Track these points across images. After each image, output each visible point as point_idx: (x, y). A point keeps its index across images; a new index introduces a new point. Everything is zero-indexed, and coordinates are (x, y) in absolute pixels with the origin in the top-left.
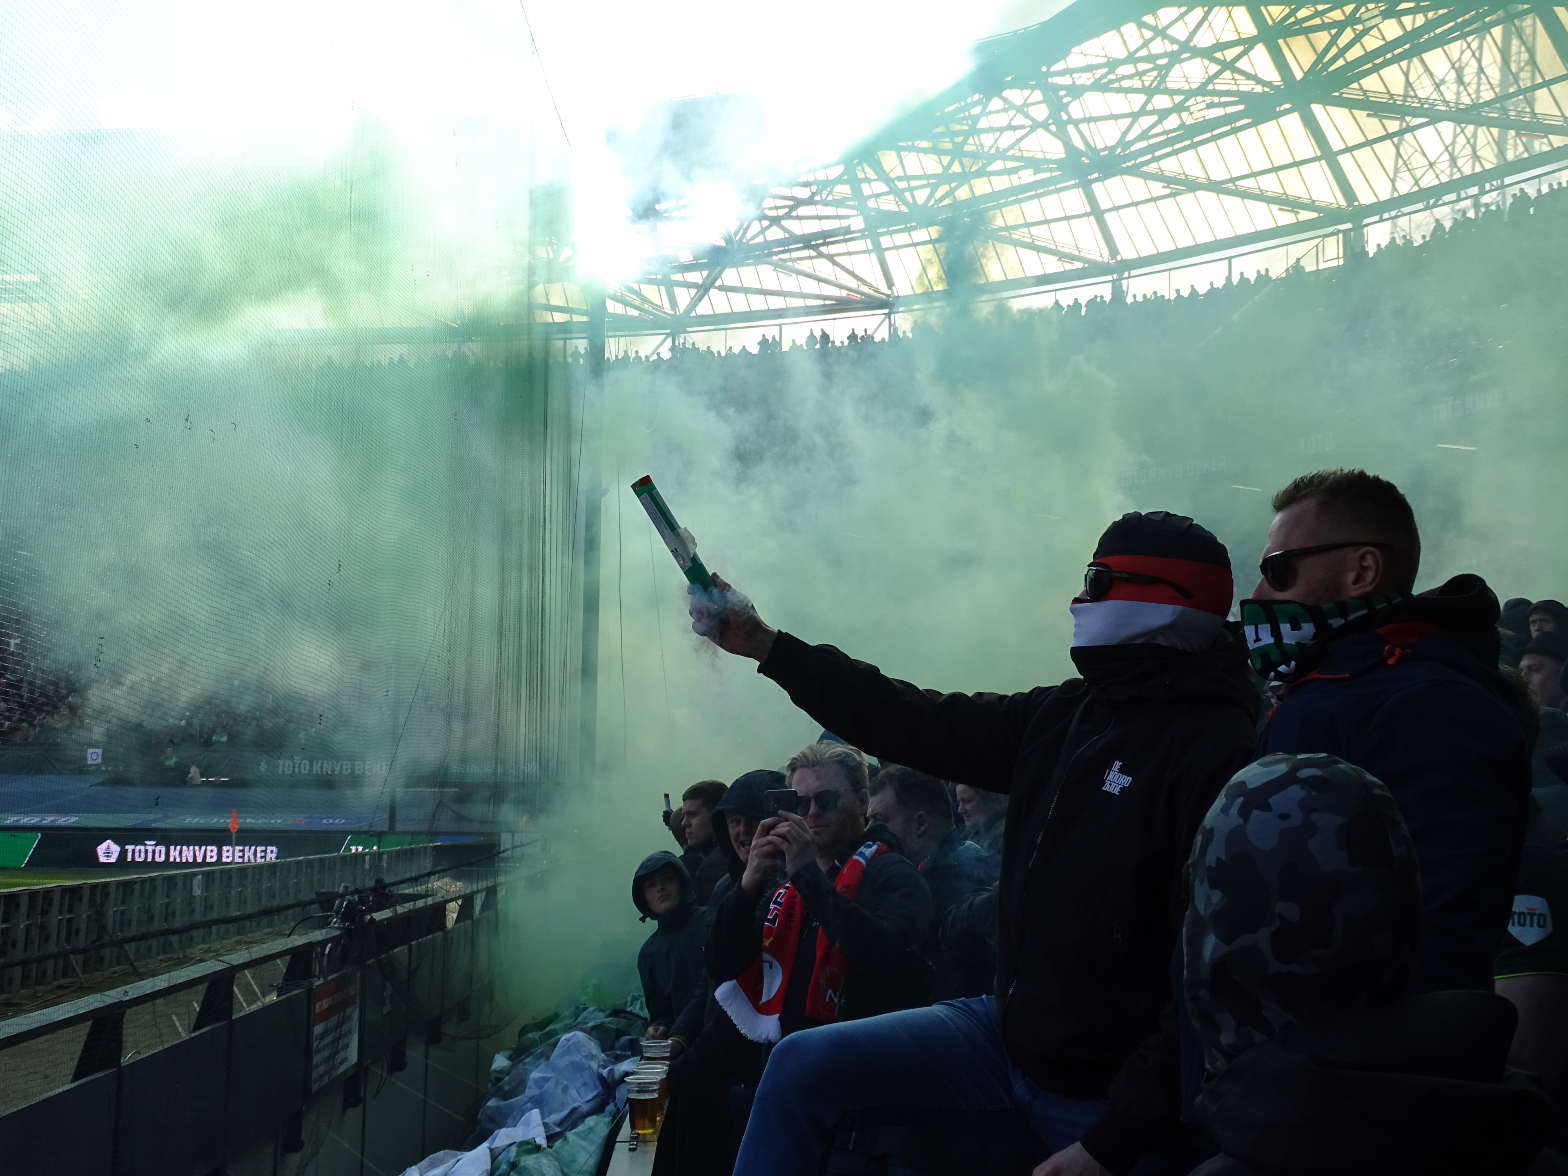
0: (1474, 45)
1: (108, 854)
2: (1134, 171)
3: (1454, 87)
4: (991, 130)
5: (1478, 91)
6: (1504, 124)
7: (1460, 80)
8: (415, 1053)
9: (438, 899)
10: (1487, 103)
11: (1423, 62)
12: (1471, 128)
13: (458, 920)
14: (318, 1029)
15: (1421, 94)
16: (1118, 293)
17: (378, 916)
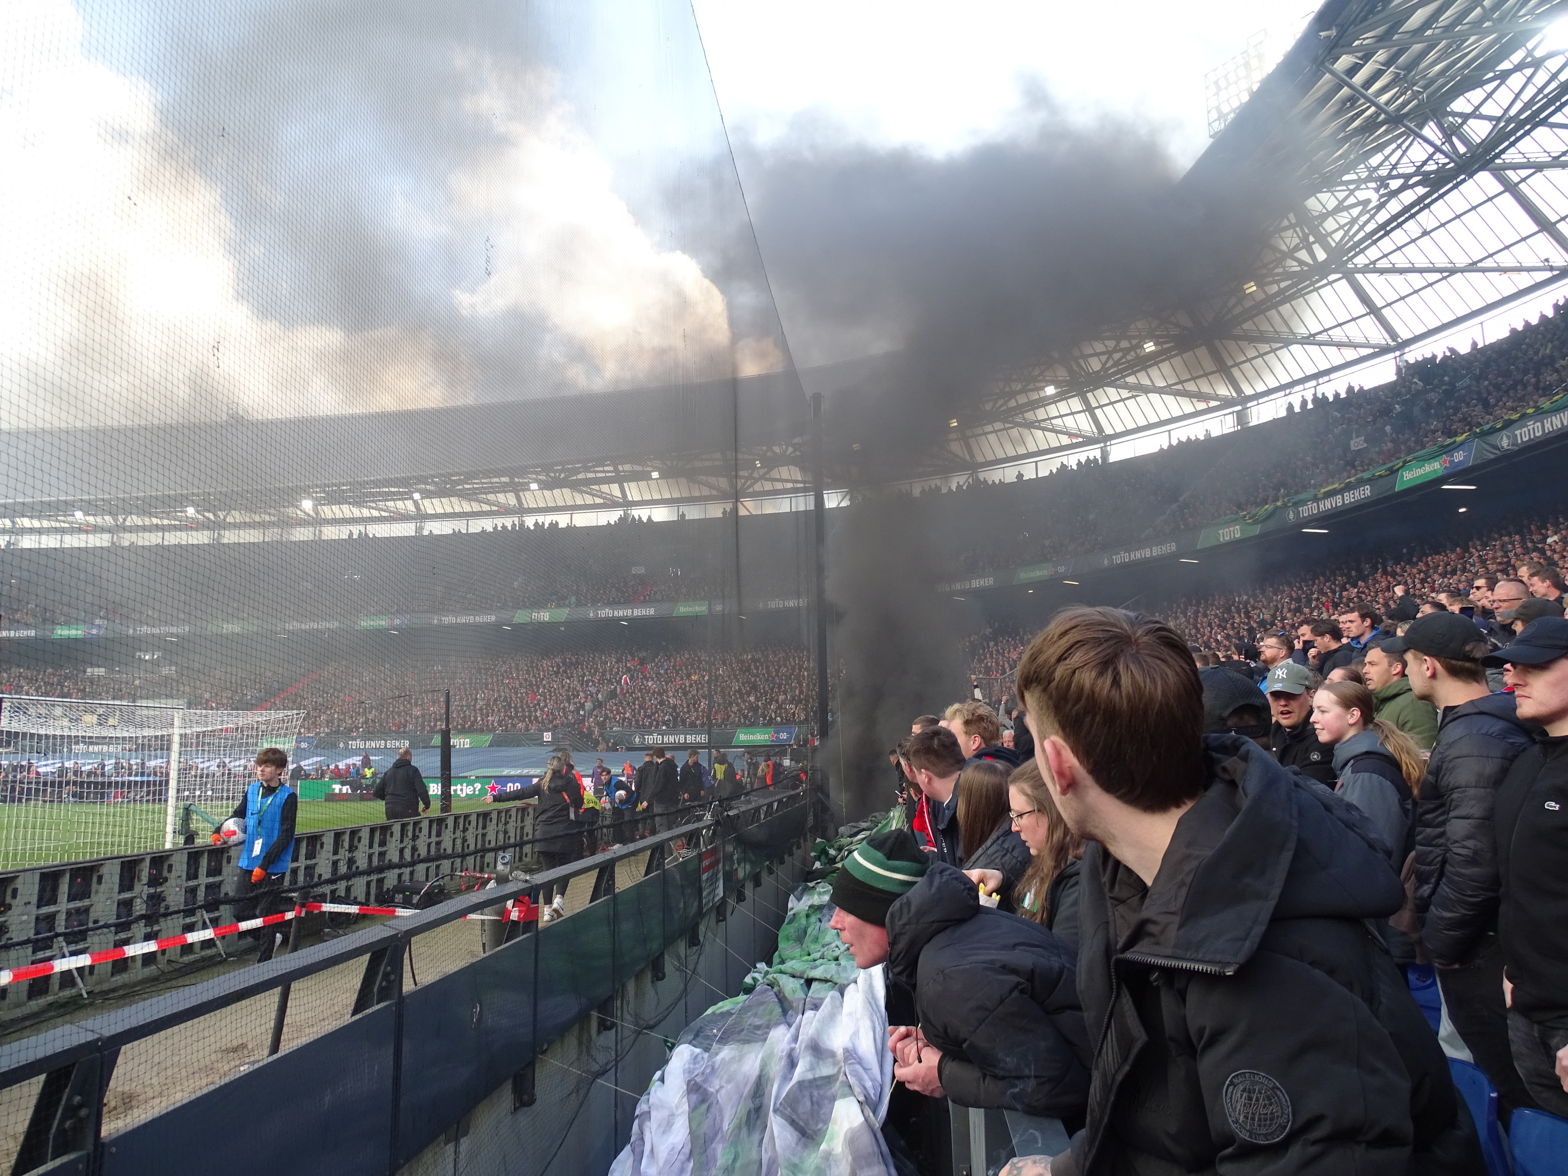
2: (1111, 384)
7: (1301, 320)
8: (749, 892)
11: (1278, 312)
12: (1310, 347)
14: (705, 877)
15: (1278, 330)
16: (1105, 455)
17: (731, 813)
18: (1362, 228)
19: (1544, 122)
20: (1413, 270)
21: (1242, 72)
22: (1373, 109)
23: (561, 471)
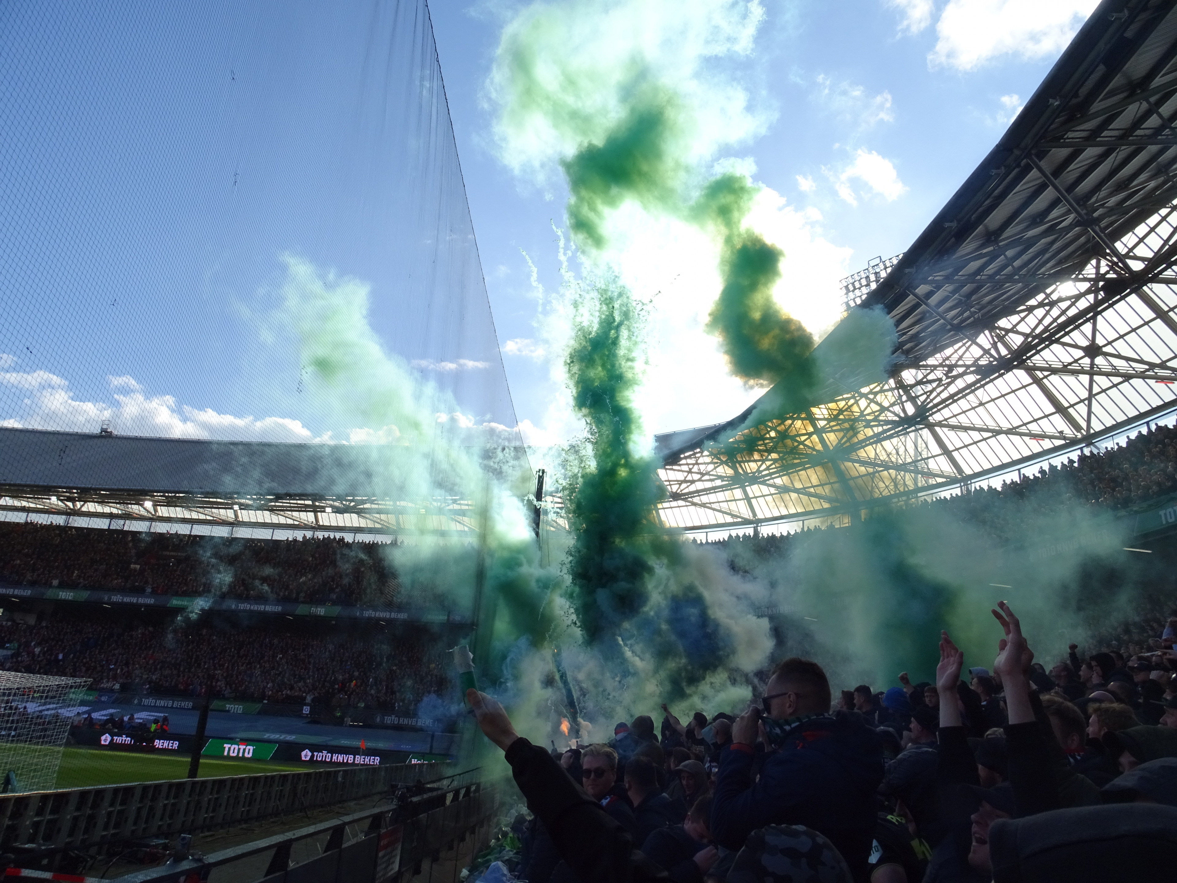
0: (903, 440)
1: (306, 756)
2: (764, 483)
3: (895, 456)
4: (705, 463)
5: (905, 458)
6: (917, 472)
7: (898, 453)
8: (425, 865)
9: (443, 791)
10: (909, 463)
11: (882, 445)
12: (903, 473)
13: (452, 801)
14: (381, 854)
15: (882, 458)
16: (756, 532)
17: (415, 799)
18: (939, 394)
19: (1057, 341)
20: (974, 429)
21: (864, 282)
22: (942, 321)
23: (351, 501)
